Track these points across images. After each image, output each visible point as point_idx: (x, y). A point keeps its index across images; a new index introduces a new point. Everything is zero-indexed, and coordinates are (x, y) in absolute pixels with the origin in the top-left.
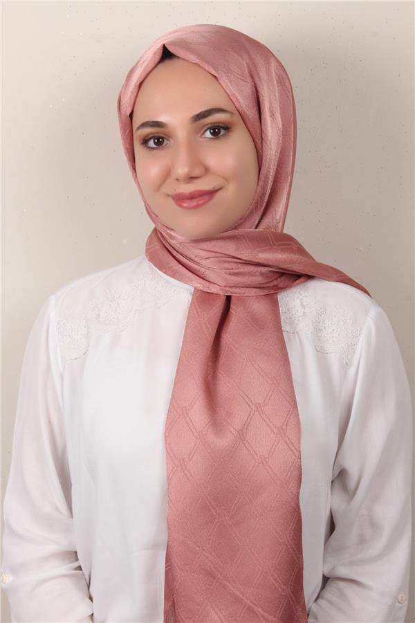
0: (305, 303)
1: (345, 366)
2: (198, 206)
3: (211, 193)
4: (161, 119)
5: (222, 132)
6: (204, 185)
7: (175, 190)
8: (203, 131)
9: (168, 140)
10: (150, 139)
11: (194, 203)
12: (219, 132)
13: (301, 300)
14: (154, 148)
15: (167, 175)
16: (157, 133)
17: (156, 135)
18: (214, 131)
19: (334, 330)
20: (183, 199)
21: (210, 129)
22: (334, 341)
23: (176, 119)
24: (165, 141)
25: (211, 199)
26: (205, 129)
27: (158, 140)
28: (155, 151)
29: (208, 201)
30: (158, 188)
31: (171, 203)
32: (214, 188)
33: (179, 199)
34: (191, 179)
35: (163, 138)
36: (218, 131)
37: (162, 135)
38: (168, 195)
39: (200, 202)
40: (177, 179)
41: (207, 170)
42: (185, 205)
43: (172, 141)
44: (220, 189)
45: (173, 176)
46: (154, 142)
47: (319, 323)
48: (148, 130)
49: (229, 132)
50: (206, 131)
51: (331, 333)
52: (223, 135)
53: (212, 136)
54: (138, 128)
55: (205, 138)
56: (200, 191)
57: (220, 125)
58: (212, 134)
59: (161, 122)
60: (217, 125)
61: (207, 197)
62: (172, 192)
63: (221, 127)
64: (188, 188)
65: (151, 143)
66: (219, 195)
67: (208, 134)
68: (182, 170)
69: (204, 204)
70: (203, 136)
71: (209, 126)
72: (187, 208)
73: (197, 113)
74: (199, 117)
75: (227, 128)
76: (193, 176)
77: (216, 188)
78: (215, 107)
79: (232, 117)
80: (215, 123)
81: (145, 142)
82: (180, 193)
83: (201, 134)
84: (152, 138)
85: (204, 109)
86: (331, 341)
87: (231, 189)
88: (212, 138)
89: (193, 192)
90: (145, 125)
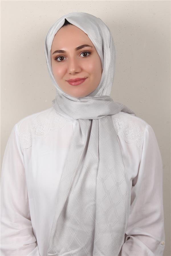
0: (120, 124)
3: (84, 79)
4: (63, 49)
5: (88, 54)
6: (80, 76)
7: (69, 78)
8: (80, 54)
9: (65, 58)
10: (58, 57)
11: (77, 83)
12: (87, 54)
13: (118, 122)
14: (60, 61)
15: (66, 71)
17: (61, 56)
20: (72, 82)
21: (83, 53)
22: (133, 138)
23: (70, 50)
24: (64, 58)
26: (81, 53)
27: (62, 58)
28: (61, 63)
29: (82, 83)
30: (62, 78)
31: (67, 83)
33: (70, 82)
34: (76, 73)
35: (63, 57)
36: (86, 54)
38: (66, 81)
39: (79, 83)
40: (70, 74)
41: (82, 70)
43: (67, 58)
44: (87, 78)
45: (69, 72)
47: (126, 131)
48: (57, 54)
50: (81, 54)
51: (131, 135)
52: (88, 56)
53: (83, 56)
54: (53, 53)
56: (79, 78)
57: (87, 51)
58: (83, 55)
59: (63, 51)
61: (82, 81)
62: (68, 79)
64: (74, 77)
65: (59, 59)
66: (86, 81)
67: (82, 55)
68: (72, 70)
70: (80, 56)
72: (74, 85)
73: (78, 46)
74: (79, 48)
75: (90, 53)
76: (77, 72)
77: (86, 77)
78: (85, 44)
79: (92, 48)
80: (85, 51)
81: (56, 59)
82: (71, 79)
83: (79, 55)
84: (59, 57)
85: (81, 45)
86: (132, 138)
87: (92, 78)
88: (83, 57)
89: (76, 79)
90: (56, 52)
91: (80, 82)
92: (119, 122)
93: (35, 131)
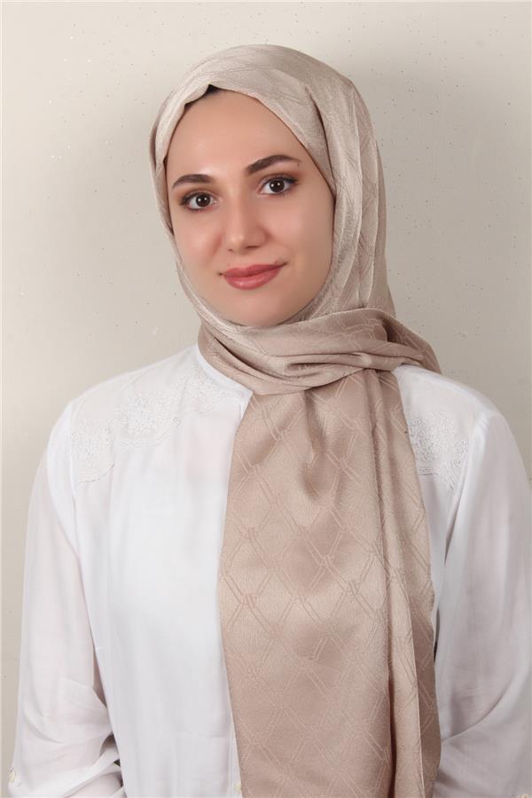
2: (258, 285)
3: (274, 269)
4: (205, 171)
5: (286, 186)
7: (229, 265)
8: (261, 184)
9: (215, 198)
10: (192, 196)
11: (252, 281)
12: (282, 185)
14: (197, 210)
15: (217, 244)
16: (200, 189)
17: (199, 192)
18: (276, 185)
19: (432, 443)
20: (238, 277)
21: (271, 181)
23: (225, 171)
24: (212, 199)
25: (273, 276)
26: (264, 181)
27: (203, 200)
28: (199, 215)
29: (270, 279)
30: (206, 263)
31: (223, 282)
32: (276, 262)
33: (233, 276)
34: (249, 248)
35: (208, 196)
37: (208, 192)
38: (221, 274)
39: (260, 280)
40: (231, 250)
41: (268, 237)
42: (241, 284)
43: (220, 200)
44: (285, 264)
45: (225, 246)
46: (197, 201)
48: (188, 186)
49: (295, 185)
50: (266, 183)
51: (429, 448)
52: (288, 190)
53: (271, 192)
54: (175, 184)
55: (264, 194)
56: (255, 266)
57: (284, 176)
58: (272, 188)
59: (206, 176)
60: (279, 176)
61: (269, 274)
62: (224, 268)
63: (285, 179)
64: (244, 262)
65: (193, 203)
66: (284, 272)
67: (268, 189)
68: (235, 238)
69: (265, 282)
70: (262, 192)
71: (269, 178)
72: (244, 288)
73: (254, 161)
74: (255, 168)
75: (293, 180)
76: (252, 244)
77: (281, 263)
78: (276, 154)
79: (299, 165)
80: (276, 174)
81: (185, 201)
82: (236, 269)
83: (258, 189)
84: (194, 195)
85: (261, 157)
87: (299, 264)
88: (273, 194)
89: (250, 268)
90: (183, 180)
91: (262, 278)
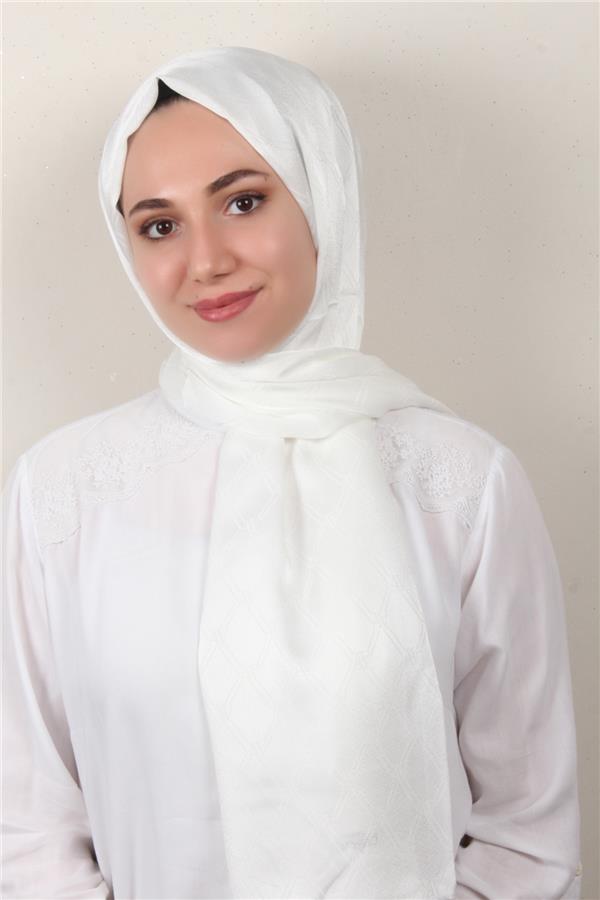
0: (399, 444)
1: (465, 530)
2: (232, 316)
3: (250, 295)
4: (163, 195)
5: (255, 203)
6: (237, 284)
7: (197, 297)
8: (226, 204)
9: (178, 224)
10: (151, 224)
11: (225, 312)
12: (251, 204)
13: (394, 438)
14: (157, 239)
15: (182, 275)
16: (160, 215)
17: (159, 219)
18: (243, 203)
19: (445, 479)
20: (209, 309)
21: (237, 200)
22: (446, 495)
23: (185, 192)
24: (174, 225)
25: (249, 304)
26: (229, 201)
27: (164, 227)
28: (161, 243)
29: (245, 308)
30: (173, 297)
31: (194, 316)
32: (251, 287)
33: (204, 309)
34: (217, 277)
35: (170, 222)
36: (250, 201)
37: (168, 218)
38: (189, 306)
39: (234, 311)
40: (197, 281)
41: (239, 263)
42: (213, 316)
43: (182, 224)
44: (261, 288)
45: (192, 276)
46: (158, 229)
47: (423, 469)
48: (146, 213)
49: (265, 201)
50: (231, 204)
52: (257, 208)
53: (238, 212)
54: (132, 212)
55: (230, 215)
56: (227, 295)
57: (250, 193)
58: (239, 207)
59: (164, 200)
60: (245, 193)
61: (244, 302)
62: (192, 301)
63: (252, 196)
64: (214, 292)
65: (154, 232)
66: (260, 298)
67: (234, 209)
68: (201, 267)
69: (238, 313)
70: (228, 213)
71: (235, 196)
72: (216, 320)
73: (214, 180)
74: (217, 186)
75: (261, 196)
76: (220, 272)
77: (255, 288)
78: (240, 169)
79: (266, 180)
80: (240, 192)
81: (144, 230)
82: (206, 301)
83: (223, 210)
84: (154, 223)
85: (224, 173)
86: (442, 495)
87: (278, 287)
88: (240, 215)
89: (222, 297)
90: (141, 206)
91: (236, 307)
92: (398, 438)
93: (93, 477)
